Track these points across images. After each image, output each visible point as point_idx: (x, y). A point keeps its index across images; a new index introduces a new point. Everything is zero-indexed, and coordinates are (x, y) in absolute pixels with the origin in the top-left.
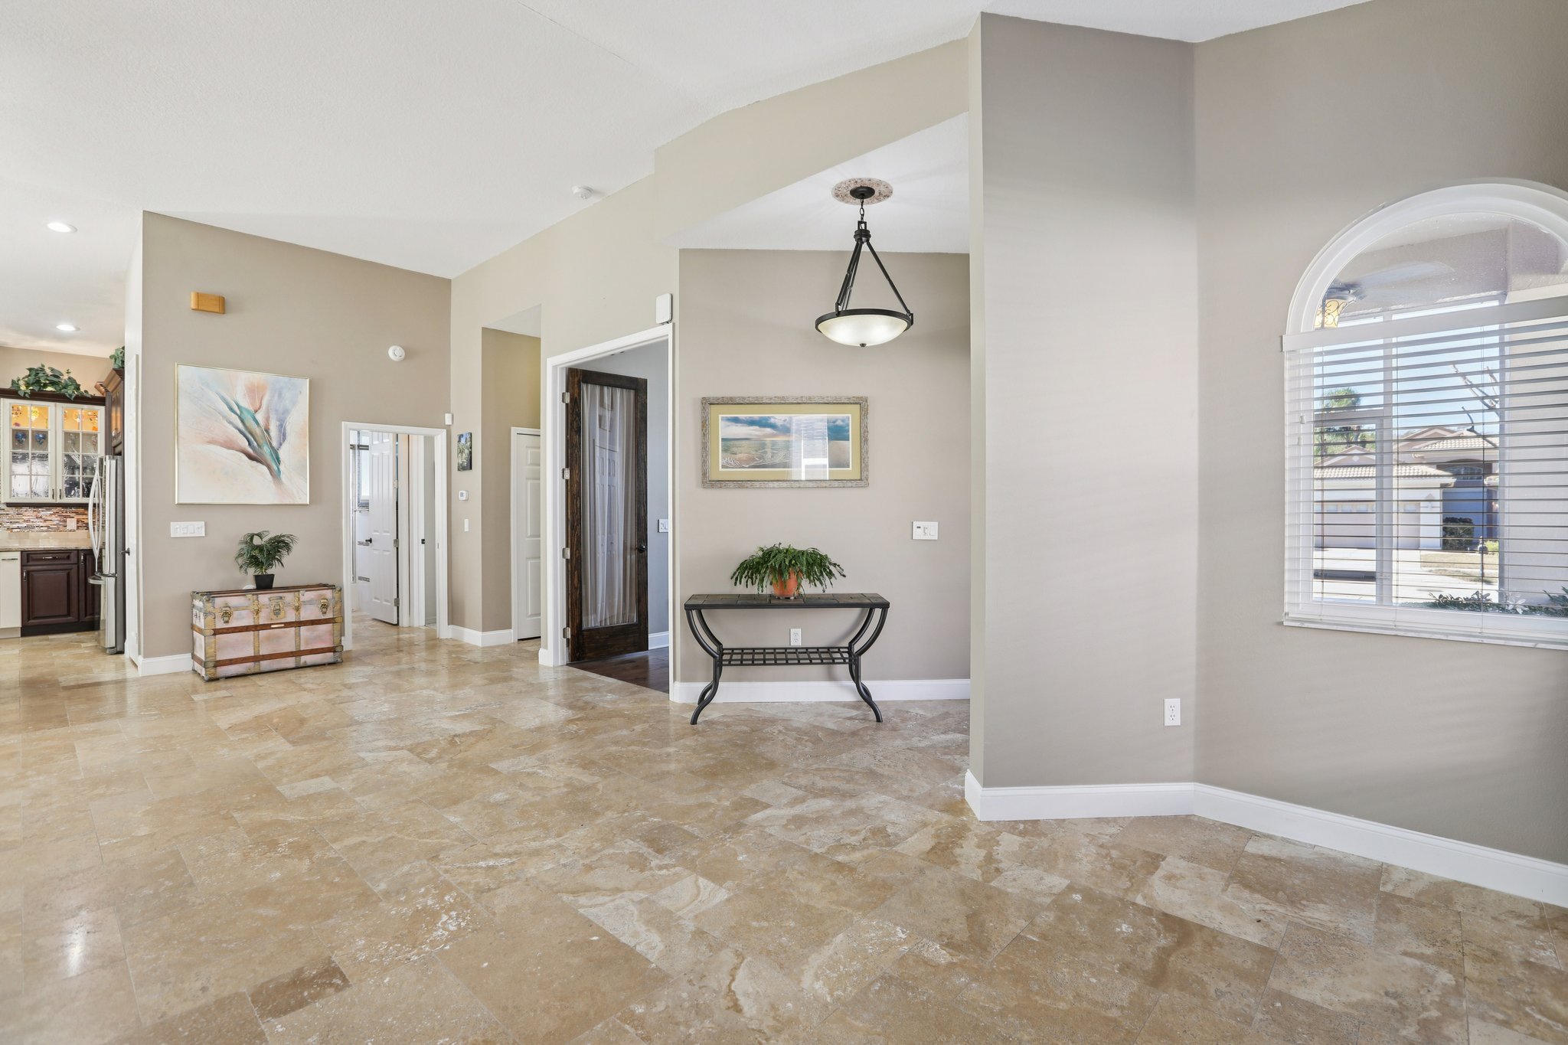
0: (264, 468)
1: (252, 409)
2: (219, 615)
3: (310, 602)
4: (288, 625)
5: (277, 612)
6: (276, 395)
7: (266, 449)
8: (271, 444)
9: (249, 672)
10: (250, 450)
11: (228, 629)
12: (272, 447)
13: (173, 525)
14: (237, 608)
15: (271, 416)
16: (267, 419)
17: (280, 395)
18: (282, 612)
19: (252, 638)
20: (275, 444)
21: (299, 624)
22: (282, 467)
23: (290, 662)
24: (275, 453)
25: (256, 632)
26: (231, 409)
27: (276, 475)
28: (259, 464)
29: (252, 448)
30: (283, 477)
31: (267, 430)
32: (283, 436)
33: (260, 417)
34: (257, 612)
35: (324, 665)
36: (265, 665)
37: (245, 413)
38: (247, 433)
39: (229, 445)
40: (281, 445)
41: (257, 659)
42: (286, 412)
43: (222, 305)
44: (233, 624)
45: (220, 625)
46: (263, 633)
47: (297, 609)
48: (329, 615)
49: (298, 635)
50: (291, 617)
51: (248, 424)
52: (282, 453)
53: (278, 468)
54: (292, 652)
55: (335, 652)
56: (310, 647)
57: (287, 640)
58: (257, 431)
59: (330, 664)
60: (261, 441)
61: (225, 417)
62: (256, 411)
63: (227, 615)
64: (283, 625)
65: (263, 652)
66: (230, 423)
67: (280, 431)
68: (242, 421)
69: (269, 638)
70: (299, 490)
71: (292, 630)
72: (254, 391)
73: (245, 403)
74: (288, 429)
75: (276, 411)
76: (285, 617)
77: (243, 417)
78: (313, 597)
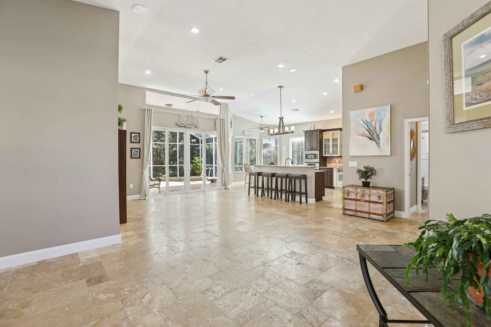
0: (374, 142)
1: (370, 121)
2: (346, 193)
3: (374, 194)
4: (366, 201)
5: (363, 195)
6: (378, 115)
7: (375, 135)
8: (376, 133)
9: (354, 215)
10: (370, 136)
11: (348, 198)
12: (377, 134)
13: (350, 163)
14: (351, 192)
15: (377, 123)
16: (375, 124)
17: (380, 114)
18: (364, 196)
19: (355, 203)
20: (378, 133)
21: (370, 202)
22: (380, 141)
23: (367, 216)
24: (378, 136)
25: (356, 202)
26: (364, 123)
27: (378, 144)
28: (373, 141)
29: (370, 135)
30: (381, 145)
31: (375, 128)
32: (381, 129)
33: (373, 124)
34: (357, 194)
35: (379, 220)
36: (359, 214)
37: (368, 123)
38: (369, 131)
39: (364, 135)
40: (380, 133)
41: (356, 211)
42: (382, 120)
43: (362, 87)
44: (350, 197)
45: (346, 197)
46: (358, 202)
47: (369, 196)
48: (381, 201)
49: (369, 206)
50: (367, 198)
51: (369, 127)
52: (380, 136)
53: (379, 142)
54: (367, 212)
55: (383, 216)
56: (373, 212)
57: (366, 207)
58: (372, 129)
59: (381, 221)
60: (373, 133)
61: (362, 126)
62: (372, 122)
63: (348, 194)
64: (364, 201)
65: (358, 209)
66: (364, 127)
67: (380, 128)
68: (368, 126)
69: (360, 205)
70: (386, 150)
71: (368, 204)
72: (371, 115)
73: (368, 120)
74: (383, 127)
75: (378, 120)
76: (365, 198)
77: (368, 125)
78: (375, 192)
